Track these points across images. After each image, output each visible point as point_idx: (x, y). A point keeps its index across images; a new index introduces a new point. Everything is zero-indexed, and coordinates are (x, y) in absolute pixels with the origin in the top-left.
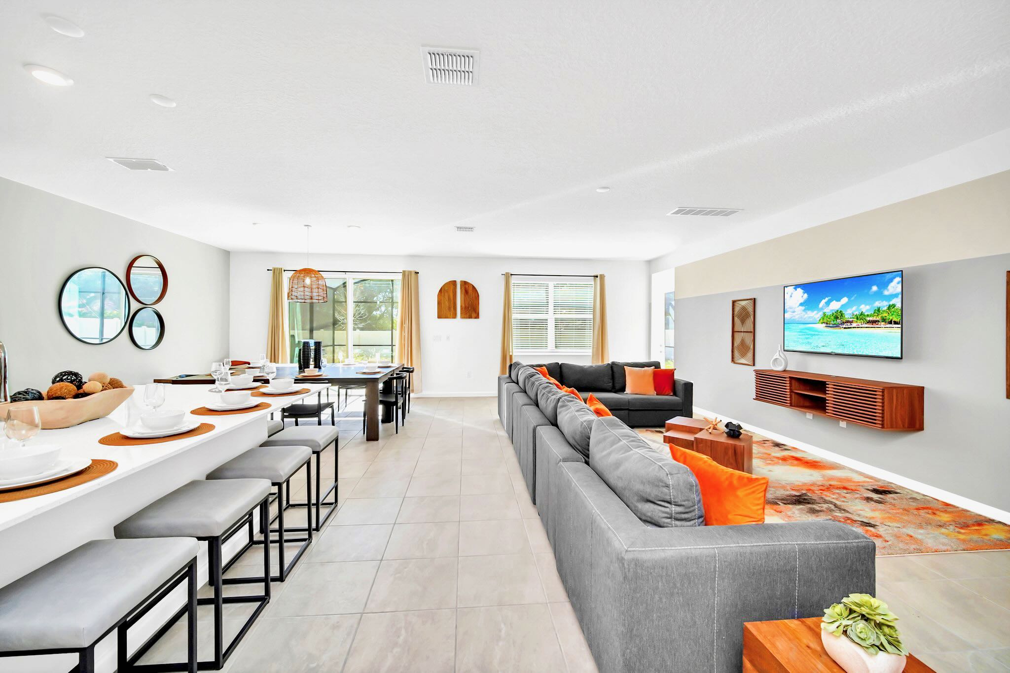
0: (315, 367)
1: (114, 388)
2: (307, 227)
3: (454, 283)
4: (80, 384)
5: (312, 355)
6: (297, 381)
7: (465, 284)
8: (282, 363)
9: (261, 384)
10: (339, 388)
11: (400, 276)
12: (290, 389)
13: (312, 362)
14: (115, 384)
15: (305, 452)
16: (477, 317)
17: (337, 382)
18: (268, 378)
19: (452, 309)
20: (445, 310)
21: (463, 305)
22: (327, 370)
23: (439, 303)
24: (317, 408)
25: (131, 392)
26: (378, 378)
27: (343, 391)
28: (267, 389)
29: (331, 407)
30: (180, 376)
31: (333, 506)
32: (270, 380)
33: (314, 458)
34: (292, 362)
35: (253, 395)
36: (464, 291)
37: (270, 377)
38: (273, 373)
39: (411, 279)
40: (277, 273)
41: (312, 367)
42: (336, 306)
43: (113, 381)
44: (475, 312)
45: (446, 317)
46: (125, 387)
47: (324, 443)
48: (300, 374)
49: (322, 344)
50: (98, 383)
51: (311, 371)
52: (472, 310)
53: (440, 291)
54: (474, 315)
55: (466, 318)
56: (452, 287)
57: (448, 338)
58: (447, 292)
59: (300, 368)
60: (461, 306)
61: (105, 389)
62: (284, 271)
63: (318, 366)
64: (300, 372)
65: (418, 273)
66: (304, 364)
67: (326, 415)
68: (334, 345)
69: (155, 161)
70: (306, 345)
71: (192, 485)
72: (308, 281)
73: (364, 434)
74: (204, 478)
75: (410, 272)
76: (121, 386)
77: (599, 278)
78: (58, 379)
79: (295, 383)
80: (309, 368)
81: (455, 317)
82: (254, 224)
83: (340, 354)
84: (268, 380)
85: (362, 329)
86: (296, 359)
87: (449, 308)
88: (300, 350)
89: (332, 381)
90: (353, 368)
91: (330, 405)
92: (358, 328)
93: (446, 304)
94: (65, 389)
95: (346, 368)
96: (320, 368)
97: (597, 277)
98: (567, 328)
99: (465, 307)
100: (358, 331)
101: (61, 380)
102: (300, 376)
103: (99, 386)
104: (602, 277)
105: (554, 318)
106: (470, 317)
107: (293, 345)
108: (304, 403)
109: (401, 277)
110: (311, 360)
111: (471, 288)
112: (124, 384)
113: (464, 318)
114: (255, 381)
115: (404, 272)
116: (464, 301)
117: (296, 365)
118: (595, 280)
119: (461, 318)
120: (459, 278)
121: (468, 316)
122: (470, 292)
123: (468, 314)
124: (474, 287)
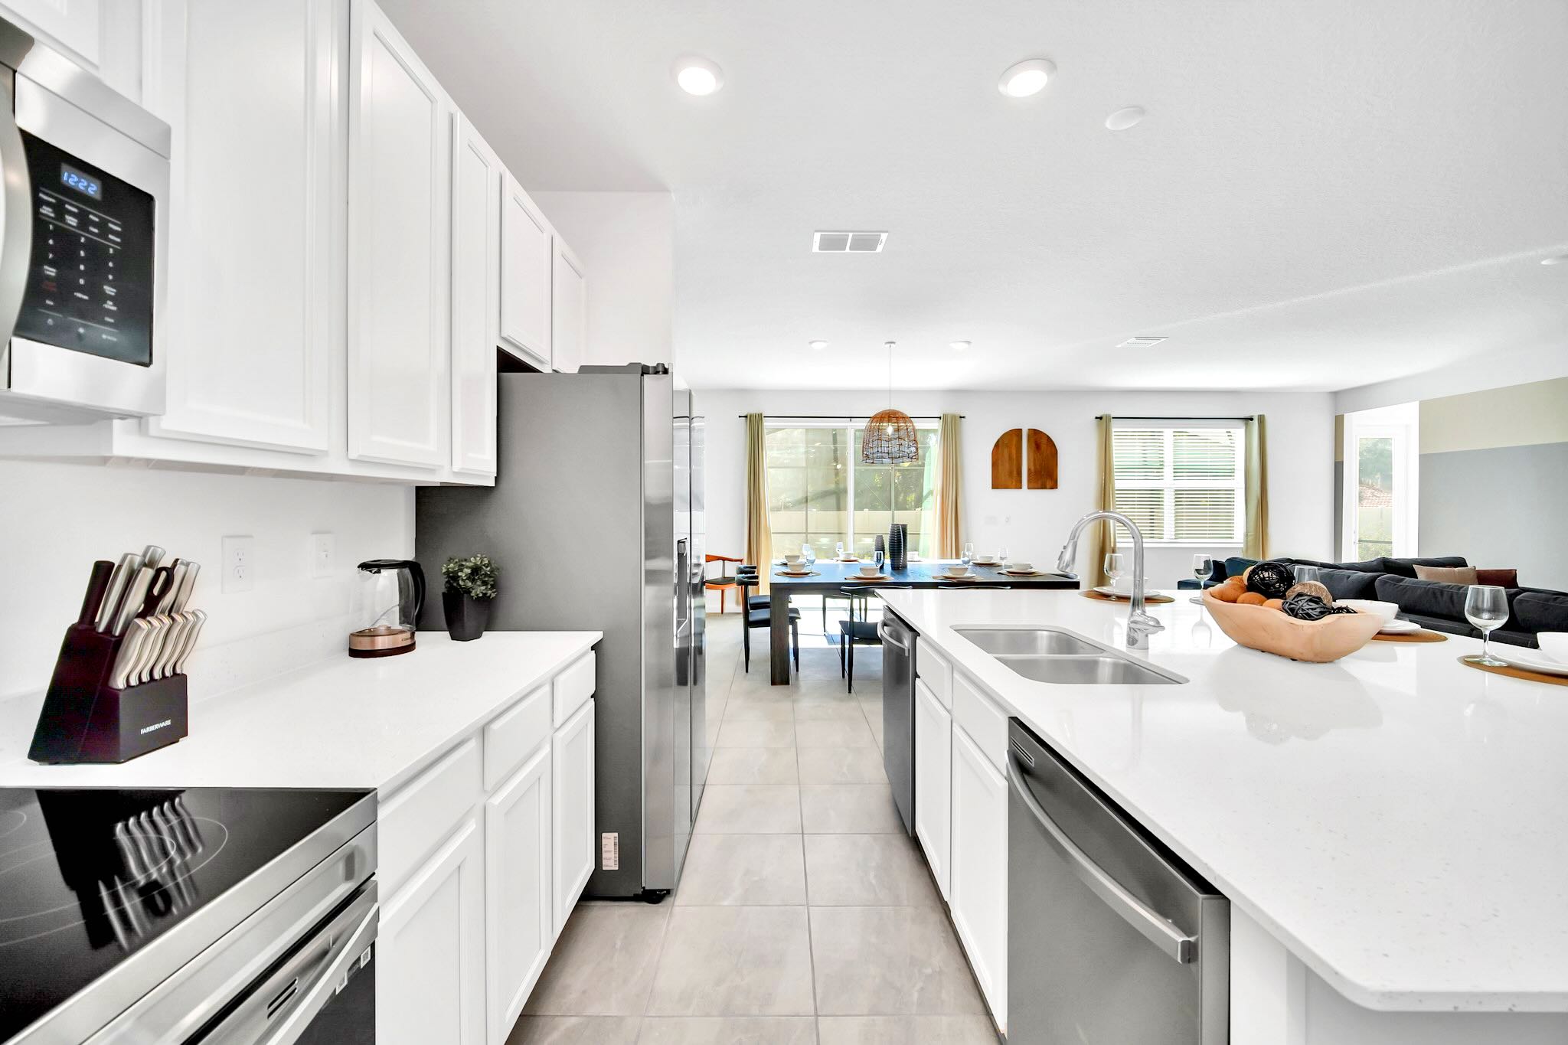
3: (1018, 432)
7: (1035, 434)
11: (936, 425)
16: (1054, 486)
19: (1015, 475)
20: (1004, 475)
21: (1032, 469)
23: (995, 465)
36: (1033, 445)
39: (953, 427)
40: (754, 422)
44: (1051, 479)
45: (1006, 487)
52: (1045, 476)
53: (997, 445)
54: (1049, 483)
55: (1037, 488)
56: (1015, 439)
57: (1008, 520)
58: (1007, 446)
60: (1029, 470)
62: (765, 417)
65: (962, 417)
75: (953, 416)
77: (1255, 423)
81: (1019, 486)
87: (1011, 473)
93: (1005, 468)
97: (1252, 419)
98: (1193, 504)
99: (1036, 472)
104: (1262, 420)
105: (1172, 490)
106: (1043, 487)
109: (941, 424)
111: (1044, 441)
113: (1034, 488)
115: (945, 416)
116: (1034, 461)
118: (1247, 425)
119: (1029, 488)
120: (1026, 424)
121: (1039, 485)
122: (1043, 446)
123: (1040, 482)
124: (1049, 439)
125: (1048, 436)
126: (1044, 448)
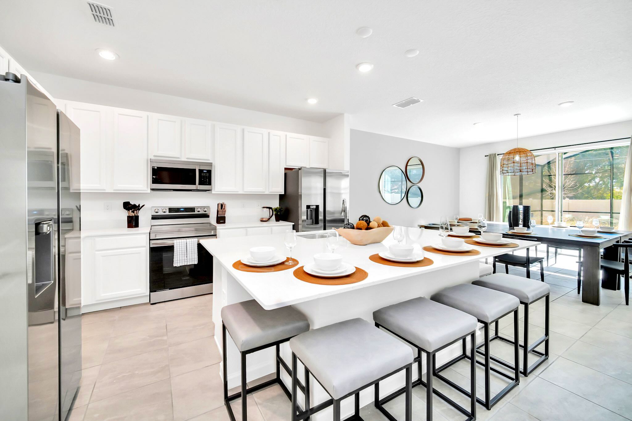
0: (524, 226)
1: (384, 226)
2: (517, 116)
4: (368, 222)
5: (521, 217)
6: (505, 236)
8: (496, 221)
9: (475, 235)
10: (548, 247)
12: (498, 241)
13: (521, 222)
14: (384, 224)
15: (513, 301)
17: (547, 241)
18: (480, 230)
22: (535, 229)
24: (525, 260)
25: (392, 230)
26: (599, 244)
27: (552, 250)
28: (480, 239)
29: (540, 262)
30: (429, 224)
31: (544, 357)
32: (482, 232)
33: (521, 308)
34: (504, 221)
35: (466, 242)
37: (482, 230)
38: (484, 227)
40: (492, 158)
41: (521, 226)
42: (544, 179)
43: (384, 222)
46: (390, 227)
47: (533, 297)
48: (510, 230)
49: (531, 209)
50: (376, 223)
51: (520, 229)
59: (510, 226)
61: (380, 227)
62: (498, 155)
63: (526, 224)
64: (510, 229)
66: (514, 223)
67: (535, 268)
68: (542, 210)
69: (414, 98)
70: (515, 208)
71: (419, 300)
72: (517, 158)
73: (579, 293)
74: (428, 297)
76: (388, 226)
78: (361, 219)
79: (503, 237)
80: (518, 226)
82: (474, 124)
83: (549, 218)
84: (480, 232)
85: (571, 198)
86: (507, 219)
88: (510, 212)
89: (540, 239)
90: (564, 231)
91: (540, 260)
92: (568, 197)
94: (362, 224)
95: (555, 230)
96: (528, 227)
100: (567, 199)
101: (362, 220)
102: (510, 232)
103: (376, 224)
107: (505, 207)
108: (514, 254)
110: (521, 220)
112: (389, 224)
114: (470, 231)
117: (507, 224)
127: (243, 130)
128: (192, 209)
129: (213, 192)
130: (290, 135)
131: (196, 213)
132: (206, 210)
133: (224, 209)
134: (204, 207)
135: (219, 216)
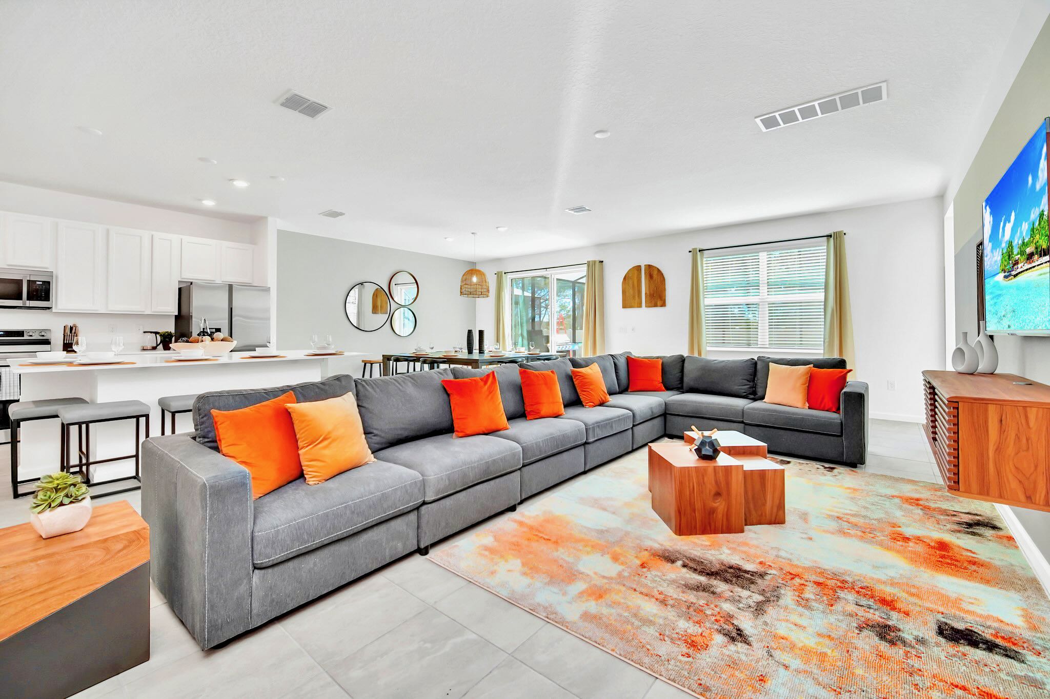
3: (638, 268)
7: (649, 267)
11: (584, 268)
16: (663, 305)
19: (637, 296)
20: (630, 300)
21: (648, 292)
23: (624, 292)
36: (648, 276)
39: (596, 268)
40: (499, 276)
44: (661, 300)
45: (631, 307)
52: (657, 298)
53: (625, 278)
54: (659, 303)
55: (652, 307)
56: (636, 272)
57: (633, 330)
58: (631, 279)
60: (646, 294)
62: (505, 273)
65: (602, 262)
75: (595, 262)
81: (640, 306)
87: (634, 297)
93: (631, 292)
97: (831, 236)
99: (651, 294)
105: (766, 304)
106: (656, 306)
109: (586, 268)
111: (655, 272)
113: (650, 307)
115: (589, 262)
116: (649, 286)
118: (828, 241)
119: (646, 307)
120: (643, 261)
121: (653, 305)
122: (655, 276)
123: (653, 302)
124: (659, 271)
125: (658, 269)
126: (656, 278)
127: (108, 231)
128: (20, 333)
129: (54, 310)
130: (186, 238)
131: (26, 337)
132: (43, 334)
133: (75, 333)
134: (41, 331)
135: (65, 342)
